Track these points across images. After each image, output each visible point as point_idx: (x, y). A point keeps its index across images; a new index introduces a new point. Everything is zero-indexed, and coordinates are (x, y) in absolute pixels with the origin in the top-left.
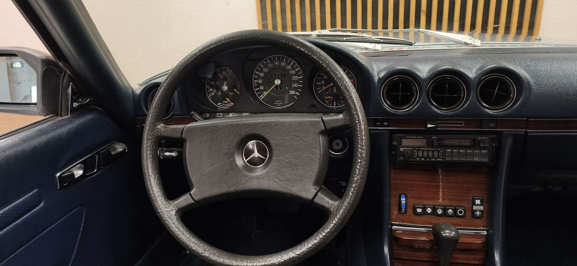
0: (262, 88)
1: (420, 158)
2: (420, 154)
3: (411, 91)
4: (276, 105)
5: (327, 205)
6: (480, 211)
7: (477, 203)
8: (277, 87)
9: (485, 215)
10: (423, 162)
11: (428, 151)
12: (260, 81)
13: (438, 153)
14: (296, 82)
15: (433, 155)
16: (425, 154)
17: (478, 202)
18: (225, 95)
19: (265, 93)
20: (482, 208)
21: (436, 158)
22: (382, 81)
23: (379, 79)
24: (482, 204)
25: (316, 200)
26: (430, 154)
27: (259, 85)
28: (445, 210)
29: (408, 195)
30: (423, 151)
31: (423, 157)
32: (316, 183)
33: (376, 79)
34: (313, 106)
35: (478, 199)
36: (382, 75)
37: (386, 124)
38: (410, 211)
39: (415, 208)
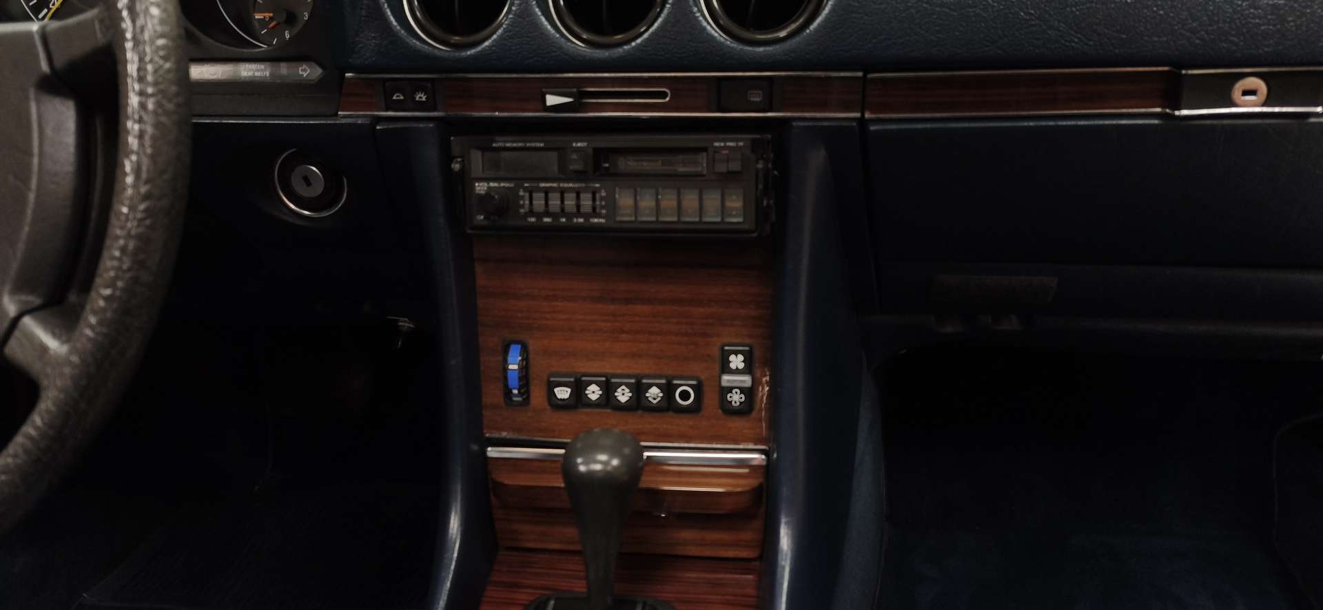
1: (540, 216)
2: (539, 202)
6: (742, 390)
7: (733, 366)
9: (759, 401)
10: (548, 228)
11: (563, 192)
13: (594, 200)
15: (578, 206)
16: (555, 202)
17: (737, 361)
20: (747, 380)
21: (587, 216)
24: (748, 369)
25: (12, 347)
26: (570, 202)
28: (639, 390)
30: (547, 192)
31: (547, 214)
32: (22, 283)
35: (736, 353)
37: (421, 97)
38: (538, 396)
39: (551, 387)
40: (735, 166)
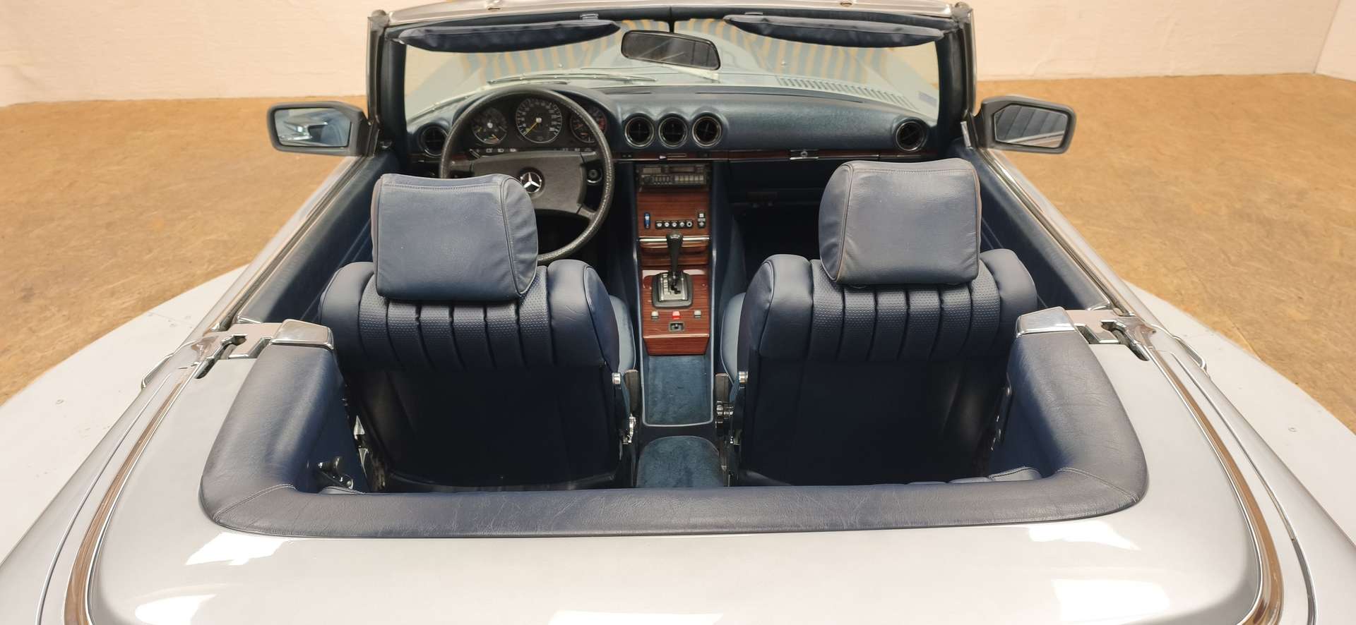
0: (524, 125)
1: (657, 183)
2: (657, 179)
3: (648, 130)
4: (538, 141)
5: (587, 216)
6: (704, 222)
7: (700, 216)
8: (538, 124)
9: (707, 225)
10: (659, 186)
11: (662, 177)
12: (523, 119)
13: (669, 178)
14: (554, 120)
15: (666, 180)
16: (660, 179)
17: (702, 215)
18: (490, 132)
19: (528, 130)
20: (704, 220)
21: (668, 183)
22: (625, 122)
23: (623, 121)
24: (704, 217)
25: (579, 213)
26: (664, 179)
27: (521, 123)
28: (678, 223)
29: (652, 213)
30: (659, 177)
31: (659, 182)
32: (579, 201)
33: (620, 121)
34: (572, 142)
35: (701, 213)
36: (626, 117)
37: (630, 156)
38: (653, 226)
39: (656, 223)
40: (702, 171)
